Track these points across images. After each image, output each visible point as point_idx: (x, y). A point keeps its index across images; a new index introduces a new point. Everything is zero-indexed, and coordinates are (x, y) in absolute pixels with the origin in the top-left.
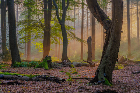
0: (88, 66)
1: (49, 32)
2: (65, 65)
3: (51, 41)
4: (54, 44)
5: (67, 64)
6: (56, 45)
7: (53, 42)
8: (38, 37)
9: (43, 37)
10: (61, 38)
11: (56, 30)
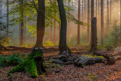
0: (104, 63)
1: (43, 13)
2: (66, 63)
3: (46, 23)
4: (48, 27)
5: (69, 60)
6: (51, 29)
7: (48, 25)
8: (31, 19)
9: (37, 19)
10: (57, 21)
11: (51, 11)
